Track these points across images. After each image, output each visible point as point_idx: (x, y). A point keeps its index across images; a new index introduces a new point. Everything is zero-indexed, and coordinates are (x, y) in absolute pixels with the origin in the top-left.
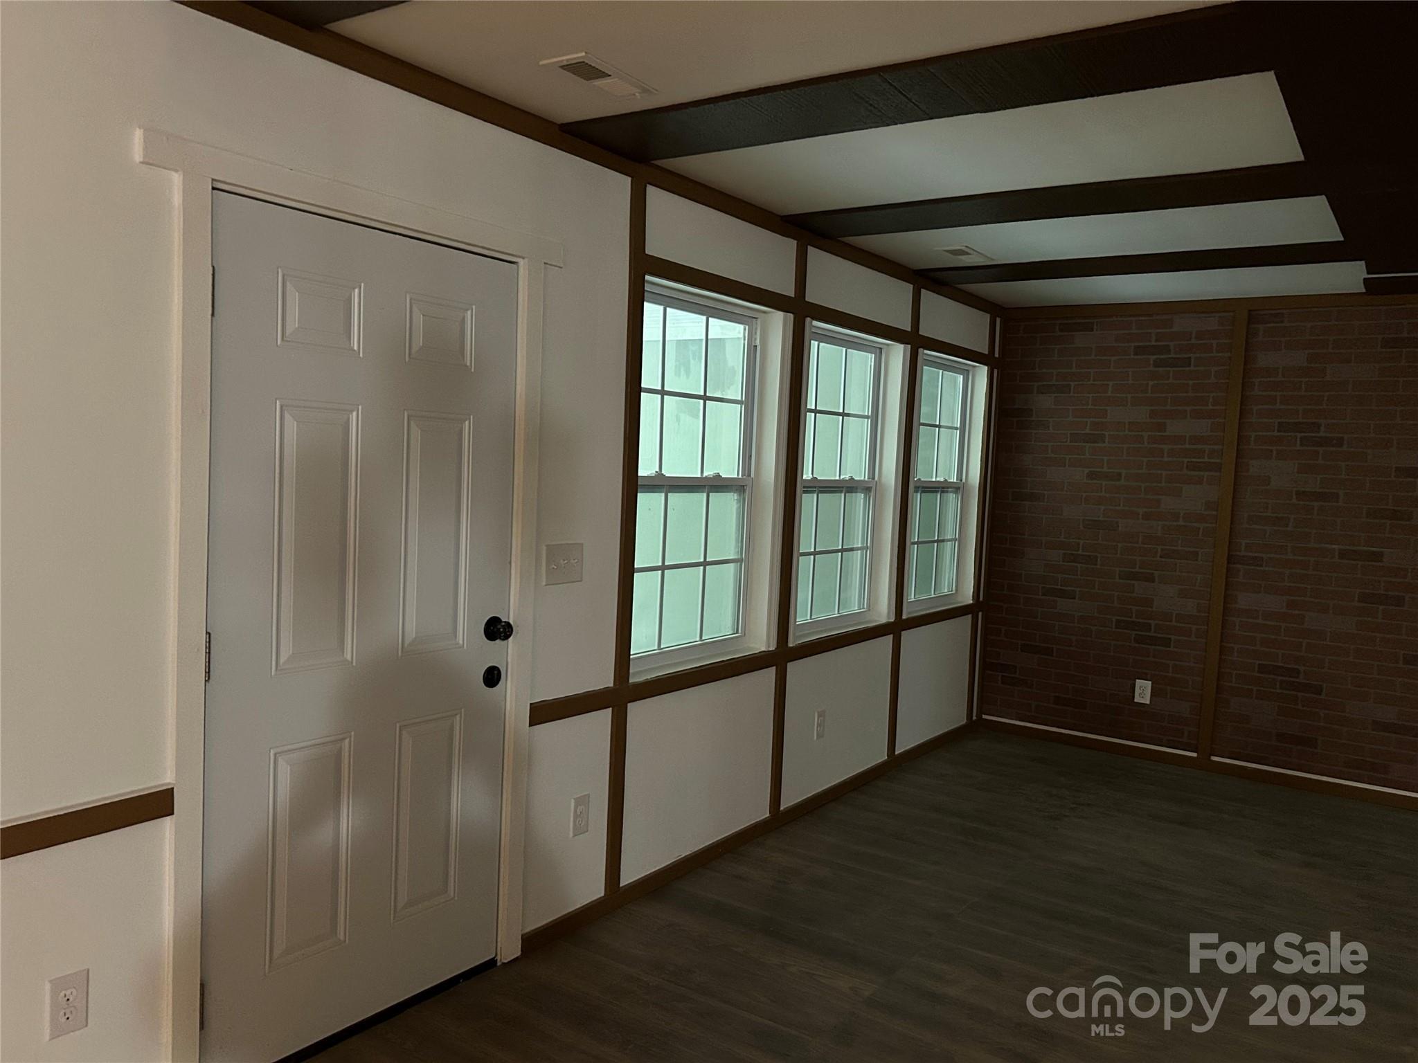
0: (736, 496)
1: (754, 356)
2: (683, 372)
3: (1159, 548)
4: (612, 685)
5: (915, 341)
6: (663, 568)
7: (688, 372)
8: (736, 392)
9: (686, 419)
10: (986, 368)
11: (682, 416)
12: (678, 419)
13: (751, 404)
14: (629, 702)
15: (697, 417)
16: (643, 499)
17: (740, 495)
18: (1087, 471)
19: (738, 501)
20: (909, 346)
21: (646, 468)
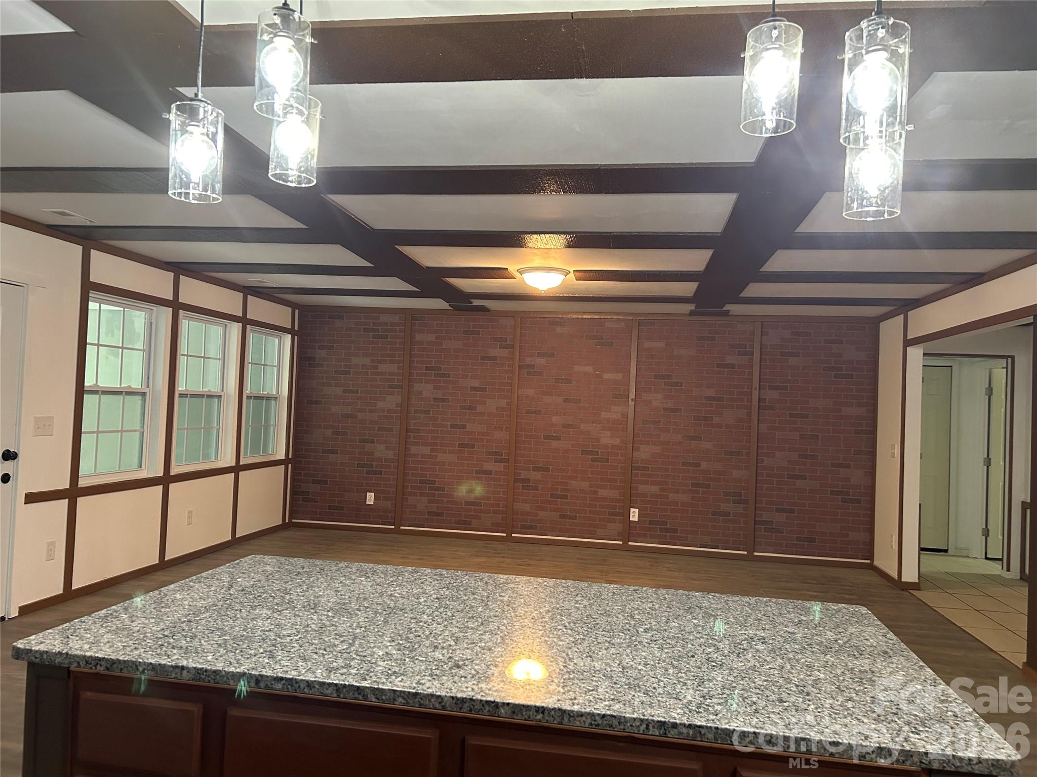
0: (140, 398)
1: (150, 327)
2: (110, 335)
3: (376, 426)
4: (68, 487)
5: (245, 321)
6: (98, 432)
7: (113, 335)
8: (140, 345)
9: (112, 358)
10: (290, 335)
11: (109, 356)
12: (107, 358)
13: (149, 353)
14: (79, 496)
15: (118, 357)
16: (86, 397)
17: (142, 397)
18: (342, 388)
19: (142, 400)
20: (241, 324)
21: (89, 382)
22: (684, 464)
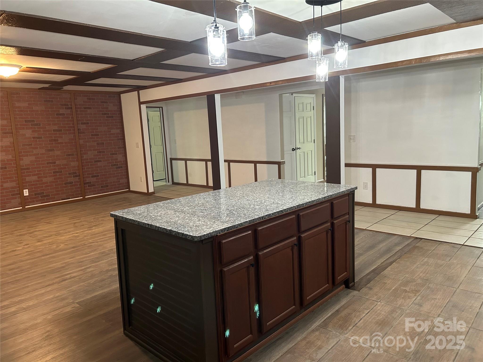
22: (47, 163)
